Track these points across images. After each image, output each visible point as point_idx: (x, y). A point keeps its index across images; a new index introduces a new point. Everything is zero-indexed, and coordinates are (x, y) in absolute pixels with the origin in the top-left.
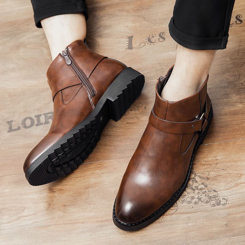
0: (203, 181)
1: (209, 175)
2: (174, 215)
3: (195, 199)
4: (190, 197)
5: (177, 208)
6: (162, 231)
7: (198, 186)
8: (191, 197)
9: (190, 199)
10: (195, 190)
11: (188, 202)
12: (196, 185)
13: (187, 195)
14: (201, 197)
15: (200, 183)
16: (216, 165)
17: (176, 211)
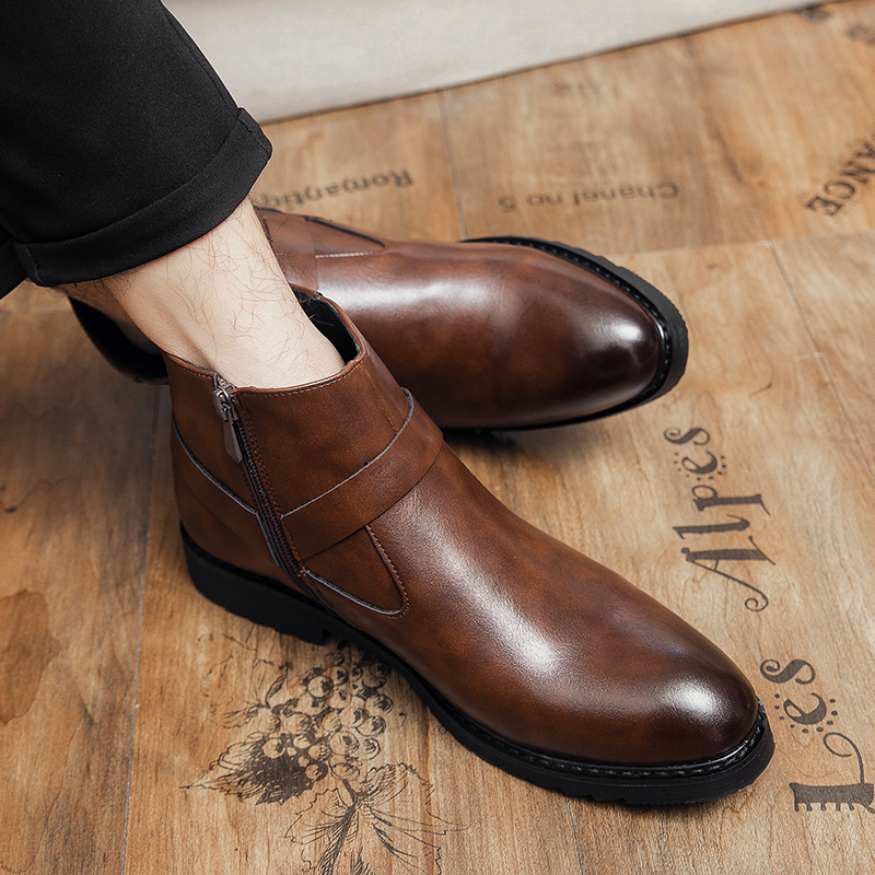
0: (295, 680)
1: (271, 663)
2: (431, 776)
3: (367, 708)
4: (356, 725)
5: (397, 768)
6: (498, 819)
7: (315, 698)
8: (357, 719)
9: (364, 722)
10: (329, 707)
11: (378, 731)
12: (307, 703)
13: (346, 735)
14: (360, 687)
15: (301, 690)
16: (232, 639)
17: (414, 771)
